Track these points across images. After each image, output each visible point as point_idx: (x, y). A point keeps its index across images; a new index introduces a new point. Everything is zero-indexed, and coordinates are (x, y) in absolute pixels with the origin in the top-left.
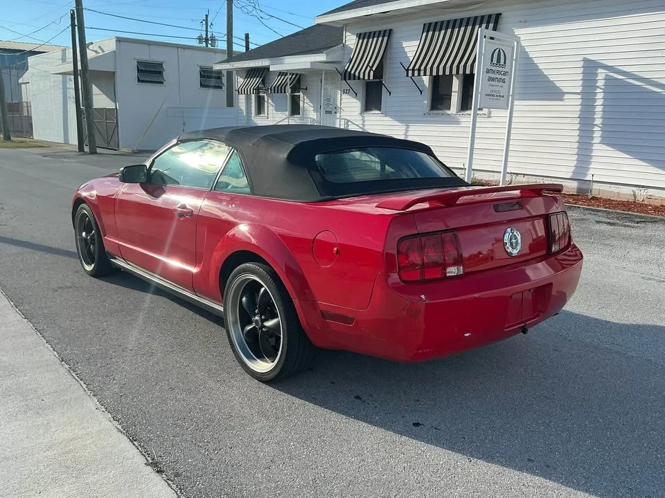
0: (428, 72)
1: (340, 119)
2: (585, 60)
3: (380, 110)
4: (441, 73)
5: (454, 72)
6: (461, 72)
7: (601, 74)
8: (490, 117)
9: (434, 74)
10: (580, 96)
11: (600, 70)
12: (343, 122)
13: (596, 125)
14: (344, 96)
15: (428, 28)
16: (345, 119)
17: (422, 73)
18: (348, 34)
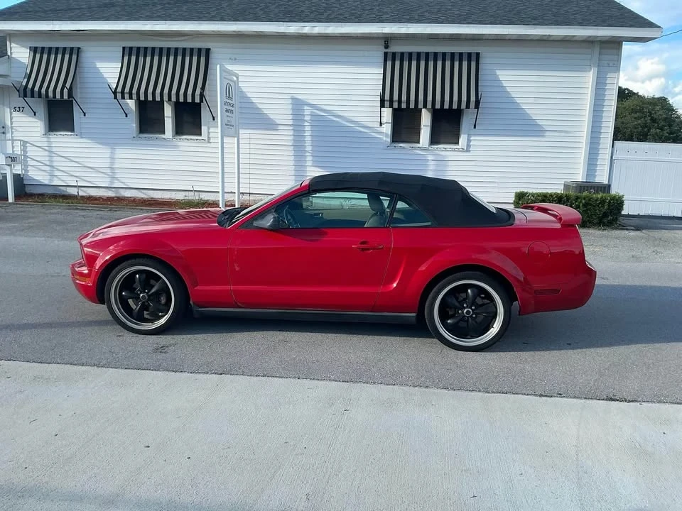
0: (135, 97)
1: (13, 141)
2: (293, 99)
3: (73, 130)
4: (150, 98)
5: (166, 98)
6: (174, 99)
7: (307, 111)
8: (209, 142)
9: (142, 98)
10: (291, 128)
11: (306, 108)
12: (17, 144)
13: (308, 151)
14: (15, 114)
15: (128, 52)
16: (21, 141)
17: (127, 96)
18: (13, 45)
